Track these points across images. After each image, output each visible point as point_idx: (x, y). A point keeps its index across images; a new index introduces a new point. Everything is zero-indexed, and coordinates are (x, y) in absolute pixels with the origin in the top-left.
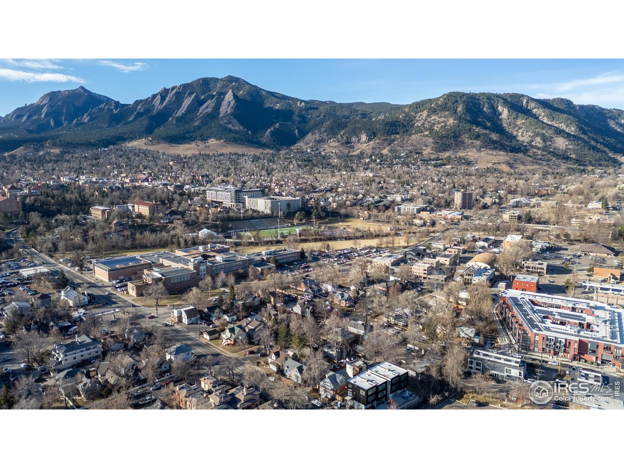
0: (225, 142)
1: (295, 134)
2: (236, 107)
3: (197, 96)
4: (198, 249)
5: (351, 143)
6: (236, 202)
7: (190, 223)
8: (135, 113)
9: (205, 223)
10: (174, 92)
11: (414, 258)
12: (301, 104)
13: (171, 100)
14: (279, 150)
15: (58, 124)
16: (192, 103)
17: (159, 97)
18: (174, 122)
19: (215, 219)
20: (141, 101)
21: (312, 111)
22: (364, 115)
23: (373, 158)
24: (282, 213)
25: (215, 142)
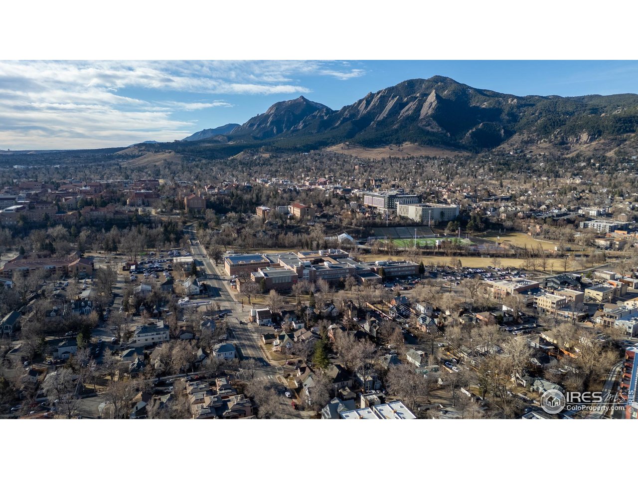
0: (419, 145)
1: (501, 135)
2: (437, 108)
3: (401, 99)
4: (318, 253)
5: (567, 144)
6: (389, 208)
7: (333, 227)
8: (342, 119)
9: (347, 228)
10: (379, 96)
11: (556, 286)
12: (512, 100)
13: (375, 104)
14: (477, 153)
15: (280, 131)
16: (394, 107)
17: (365, 102)
18: (375, 126)
19: (358, 224)
20: (349, 107)
21: (525, 109)
22: (595, 111)
23: (592, 161)
24: (433, 221)
25: (410, 145)
